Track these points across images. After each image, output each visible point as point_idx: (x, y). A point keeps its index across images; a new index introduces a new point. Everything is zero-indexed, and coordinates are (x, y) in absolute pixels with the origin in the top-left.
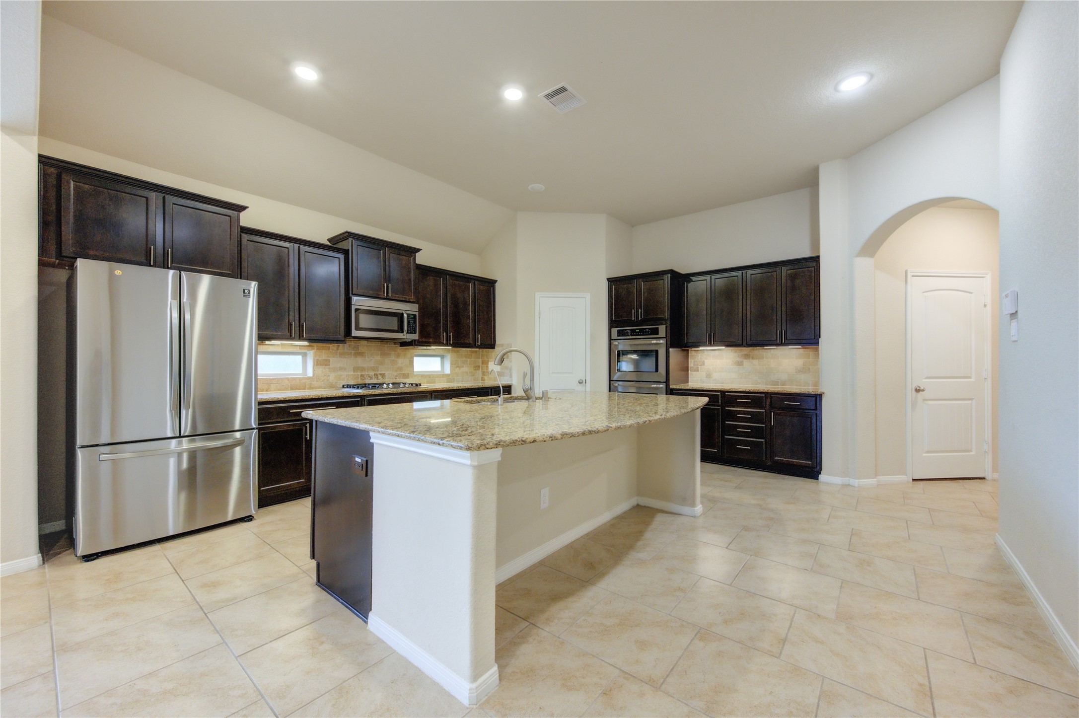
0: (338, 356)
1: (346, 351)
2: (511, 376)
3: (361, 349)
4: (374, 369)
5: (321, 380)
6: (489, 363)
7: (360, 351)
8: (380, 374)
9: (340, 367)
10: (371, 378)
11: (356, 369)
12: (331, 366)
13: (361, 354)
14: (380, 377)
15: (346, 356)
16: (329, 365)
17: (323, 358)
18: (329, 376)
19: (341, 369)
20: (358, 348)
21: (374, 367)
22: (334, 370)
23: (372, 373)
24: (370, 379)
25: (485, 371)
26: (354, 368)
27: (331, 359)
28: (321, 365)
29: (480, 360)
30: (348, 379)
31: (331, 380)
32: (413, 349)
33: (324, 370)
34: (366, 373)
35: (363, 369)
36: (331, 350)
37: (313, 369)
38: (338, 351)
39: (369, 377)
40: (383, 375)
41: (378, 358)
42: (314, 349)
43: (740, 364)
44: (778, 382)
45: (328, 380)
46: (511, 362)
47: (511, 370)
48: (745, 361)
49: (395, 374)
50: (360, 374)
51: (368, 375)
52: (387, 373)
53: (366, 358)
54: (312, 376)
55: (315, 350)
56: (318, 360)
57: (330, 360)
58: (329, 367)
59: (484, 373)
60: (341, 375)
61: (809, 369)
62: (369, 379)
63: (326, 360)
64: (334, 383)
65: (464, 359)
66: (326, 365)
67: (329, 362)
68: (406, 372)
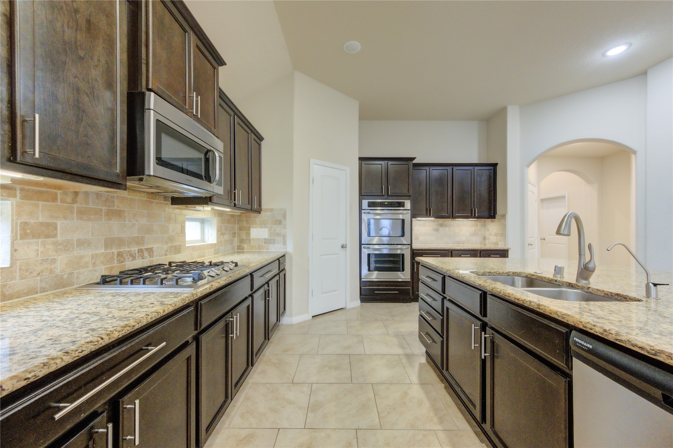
0: (75, 215)
1: (91, 206)
2: (285, 243)
3: (117, 205)
4: (139, 241)
5: (35, 274)
6: (252, 229)
7: (116, 208)
8: (147, 249)
9: (78, 240)
10: (134, 258)
11: (109, 243)
12: (59, 238)
13: (119, 214)
14: (146, 254)
15: (92, 217)
16: (55, 236)
17: (41, 220)
18: (54, 261)
19: (81, 243)
20: (113, 202)
21: (138, 237)
22: (67, 246)
23: (134, 249)
24: (133, 260)
25: (245, 238)
26: (106, 240)
27: (60, 223)
28: (34, 237)
29: (236, 226)
30: (94, 264)
31: (58, 271)
32: (185, 209)
33: (41, 249)
34: (127, 249)
35: (121, 242)
36: (59, 203)
37: (12, 244)
38: (75, 206)
39: (131, 255)
40: (150, 251)
41: (144, 221)
42: (15, 196)
43: (437, 230)
44: (460, 242)
45: (51, 271)
46: (285, 228)
47: (284, 237)
48: (440, 228)
49: (165, 247)
50: (115, 251)
51: (129, 252)
52: (155, 246)
53: (127, 222)
54: (7, 265)
55: (18, 199)
56: (26, 223)
57: (56, 224)
58: (53, 240)
59: (242, 241)
60: (81, 257)
61: (478, 233)
62: (131, 258)
63: (48, 225)
64: (65, 276)
65: (226, 225)
66: (47, 236)
67: (56, 228)
68: (177, 244)
